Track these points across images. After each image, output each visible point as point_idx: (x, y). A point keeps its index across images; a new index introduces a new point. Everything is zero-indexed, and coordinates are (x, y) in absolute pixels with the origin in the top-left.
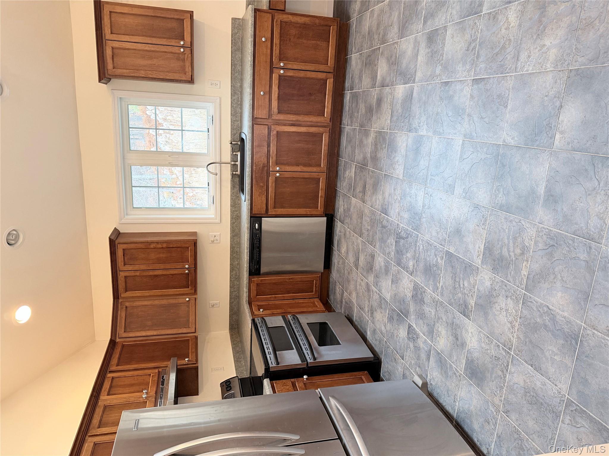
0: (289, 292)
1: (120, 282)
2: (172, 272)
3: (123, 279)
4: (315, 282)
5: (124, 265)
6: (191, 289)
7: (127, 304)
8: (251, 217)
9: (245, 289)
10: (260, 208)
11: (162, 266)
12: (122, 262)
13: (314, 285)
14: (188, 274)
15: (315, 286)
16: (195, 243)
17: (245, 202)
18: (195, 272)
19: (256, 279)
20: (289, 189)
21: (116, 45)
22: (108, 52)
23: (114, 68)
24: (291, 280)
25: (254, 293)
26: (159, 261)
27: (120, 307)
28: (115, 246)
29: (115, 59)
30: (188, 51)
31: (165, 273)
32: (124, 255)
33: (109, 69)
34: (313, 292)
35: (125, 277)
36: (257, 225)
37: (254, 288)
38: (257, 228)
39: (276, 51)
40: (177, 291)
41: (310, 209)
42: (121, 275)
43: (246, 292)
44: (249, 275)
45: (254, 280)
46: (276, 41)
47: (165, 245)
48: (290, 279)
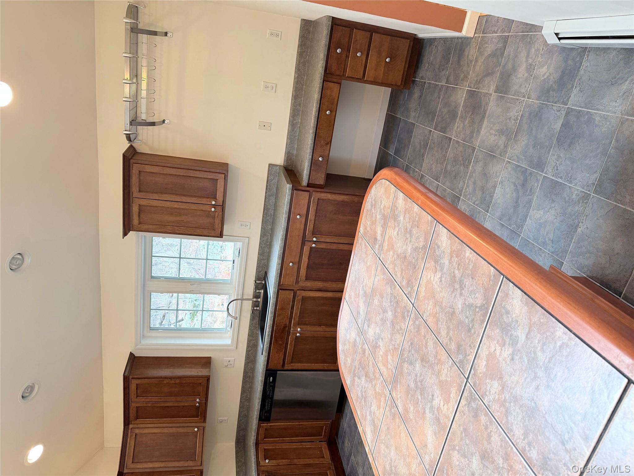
0: (297, 436)
1: (131, 411)
2: (182, 404)
3: (135, 409)
4: (324, 428)
5: (137, 397)
6: (201, 419)
7: (137, 431)
8: (266, 370)
9: (253, 433)
10: (276, 363)
11: (173, 399)
12: (135, 395)
13: (324, 430)
14: (199, 407)
15: (325, 431)
16: (207, 380)
17: (262, 354)
18: (205, 404)
19: (264, 425)
20: (308, 346)
21: (143, 202)
22: (135, 209)
23: (140, 223)
24: (301, 426)
25: (261, 436)
26: (171, 394)
27: (129, 434)
28: (129, 381)
29: (141, 216)
30: (220, 209)
31: (176, 405)
32: (137, 389)
33: (135, 225)
34: (321, 435)
35: (137, 407)
36: (271, 378)
37: (262, 432)
38: (271, 381)
39: (310, 226)
40: (186, 420)
41: (327, 364)
42: (133, 405)
43: (254, 436)
44: (259, 420)
45: (263, 426)
46: (311, 216)
47: (178, 381)
48: (299, 425)
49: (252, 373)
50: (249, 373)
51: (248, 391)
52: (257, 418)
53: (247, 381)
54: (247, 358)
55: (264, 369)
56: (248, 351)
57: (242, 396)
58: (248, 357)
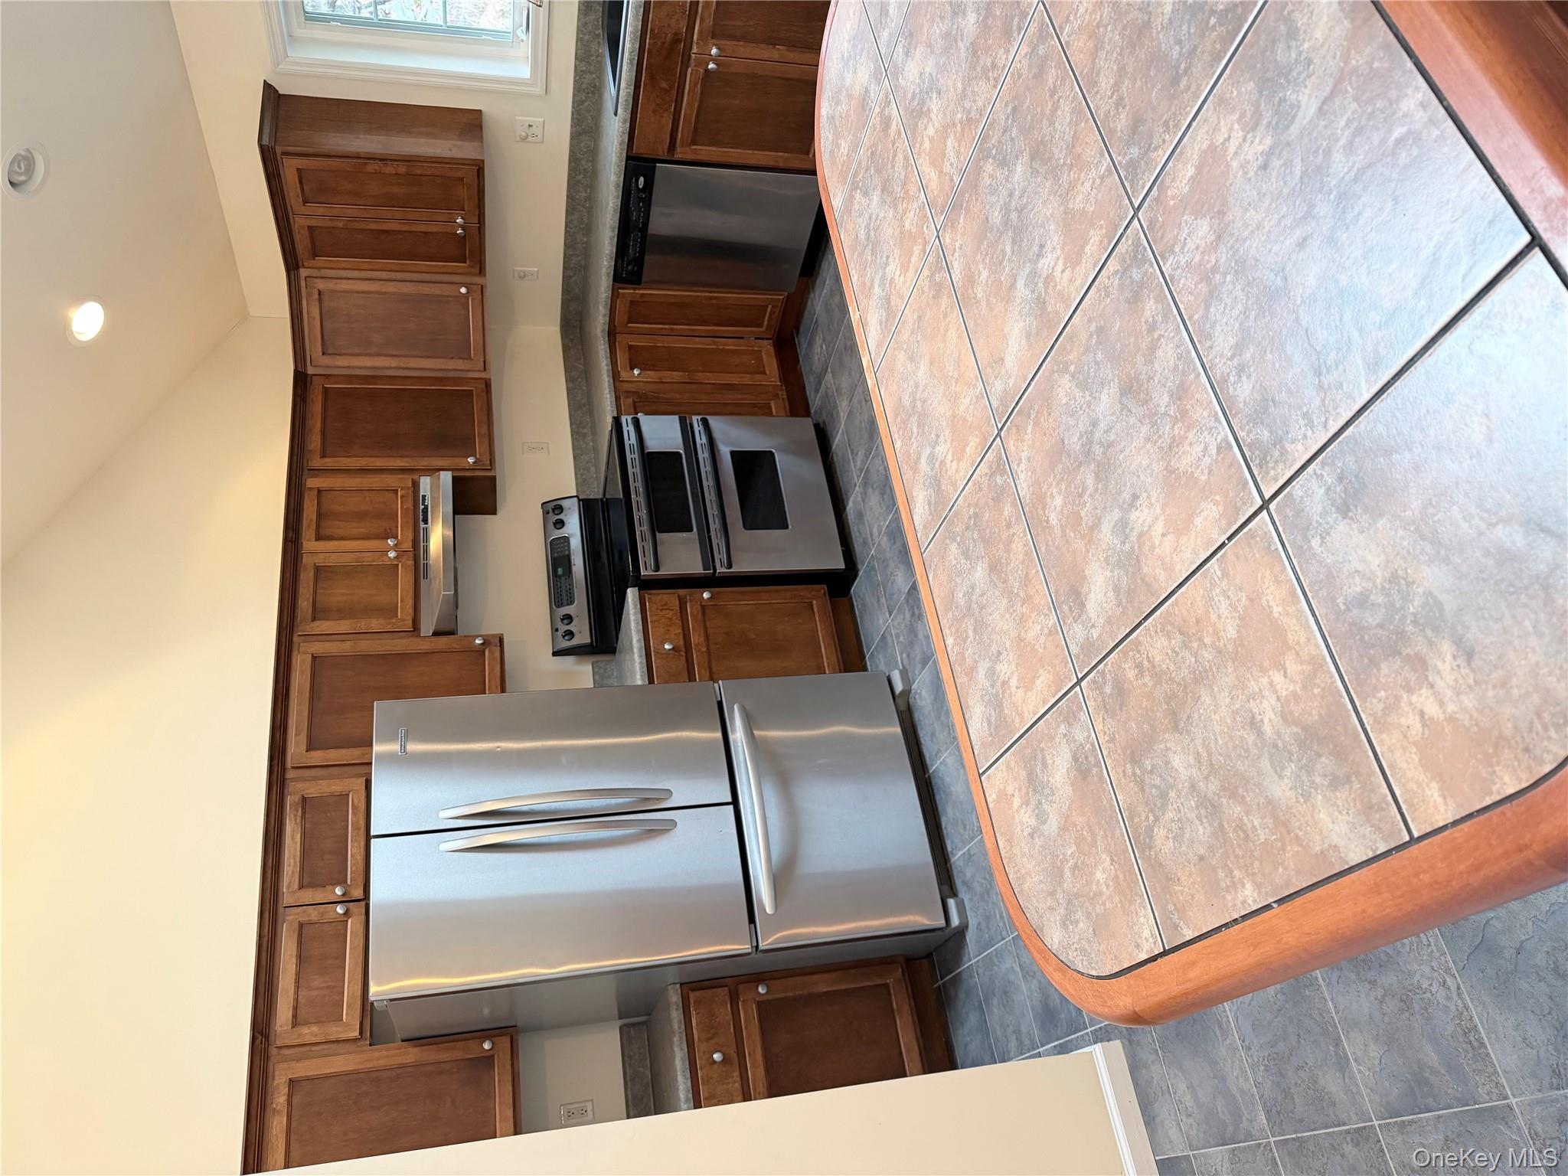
0: (704, 323)
1: (297, 238)
2: (422, 228)
3: (305, 232)
4: (769, 310)
5: (305, 202)
6: (471, 266)
7: (321, 285)
8: (628, 158)
9: (601, 308)
10: (654, 143)
11: (398, 213)
12: (298, 196)
13: (768, 315)
14: (464, 238)
15: (770, 317)
16: (478, 170)
17: (616, 114)
18: (480, 232)
19: (627, 292)
20: (737, 102)
24: (714, 301)
25: (621, 317)
26: (390, 201)
27: (303, 290)
28: (276, 160)
31: (406, 228)
32: (301, 182)
34: (761, 326)
35: (310, 228)
36: (642, 179)
37: (622, 307)
38: (641, 187)
40: (436, 266)
41: (786, 154)
42: (299, 223)
43: (605, 316)
44: (615, 280)
45: (623, 294)
47: (402, 170)
48: (711, 298)
49: (592, 162)
50: (583, 162)
51: (584, 207)
52: (608, 276)
53: (579, 181)
54: (576, 121)
55: (621, 154)
56: (577, 104)
57: (570, 218)
58: (578, 120)
